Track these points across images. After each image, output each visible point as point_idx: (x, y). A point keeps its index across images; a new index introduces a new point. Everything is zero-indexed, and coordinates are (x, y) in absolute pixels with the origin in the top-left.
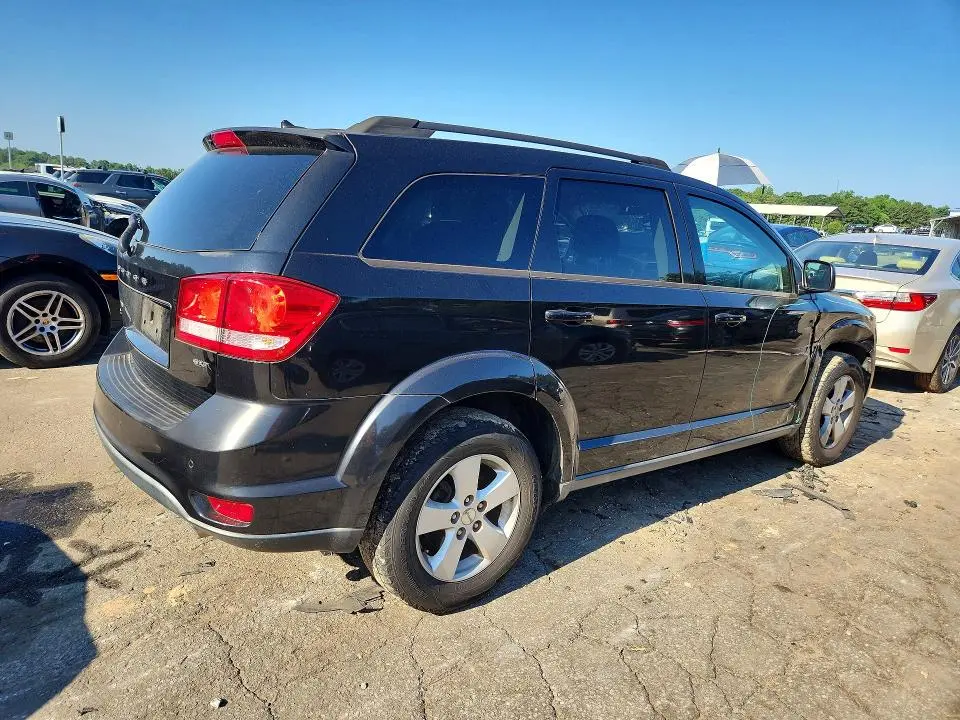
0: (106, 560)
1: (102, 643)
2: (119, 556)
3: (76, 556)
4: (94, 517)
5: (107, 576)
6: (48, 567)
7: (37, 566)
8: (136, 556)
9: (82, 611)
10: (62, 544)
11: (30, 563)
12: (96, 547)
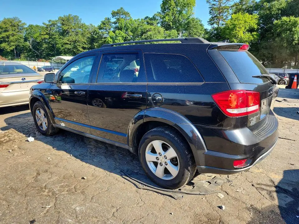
0: (268, 188)
1: (282, 172)
2: (263, 187)
3: (275, 195)
4: (259, 206)
5: (271, 184)
6: (287, 197)
7: (290, 199)
8: (259, 184)
9: (282, 179)
10: (276, 202)
11: (291, 202)
12: (267, 194)
